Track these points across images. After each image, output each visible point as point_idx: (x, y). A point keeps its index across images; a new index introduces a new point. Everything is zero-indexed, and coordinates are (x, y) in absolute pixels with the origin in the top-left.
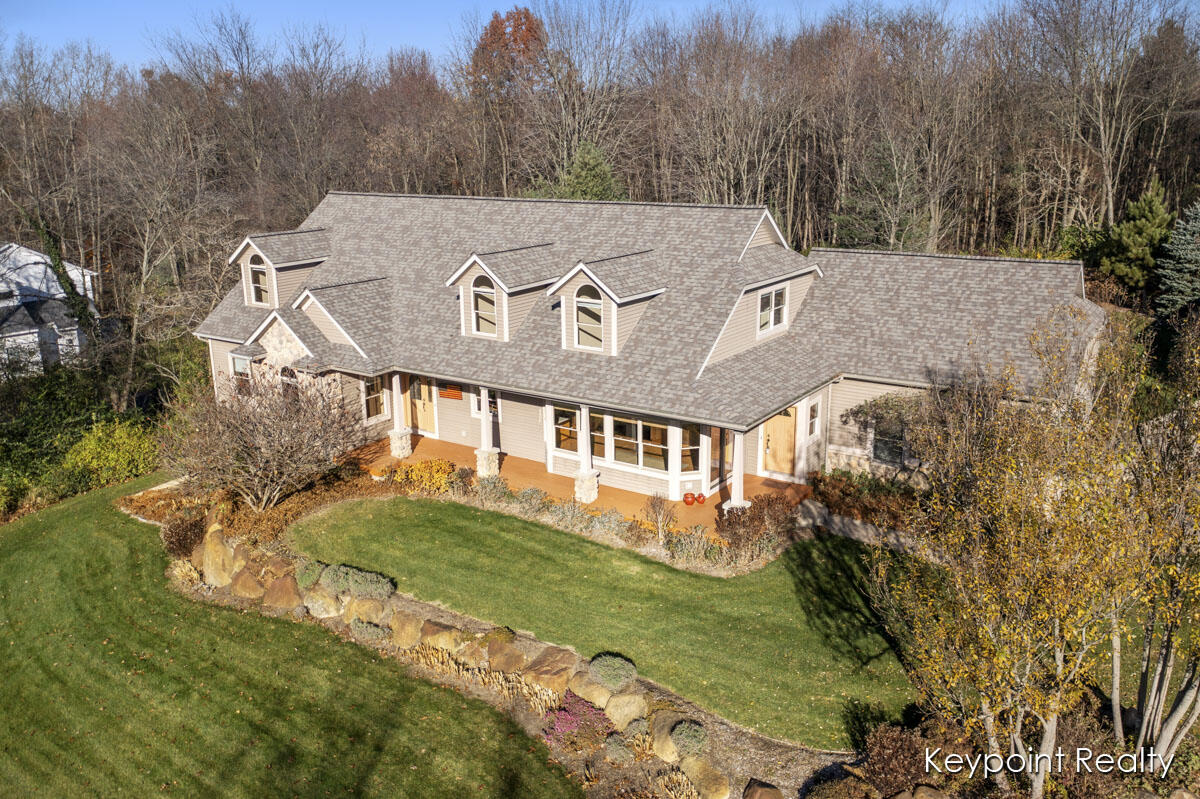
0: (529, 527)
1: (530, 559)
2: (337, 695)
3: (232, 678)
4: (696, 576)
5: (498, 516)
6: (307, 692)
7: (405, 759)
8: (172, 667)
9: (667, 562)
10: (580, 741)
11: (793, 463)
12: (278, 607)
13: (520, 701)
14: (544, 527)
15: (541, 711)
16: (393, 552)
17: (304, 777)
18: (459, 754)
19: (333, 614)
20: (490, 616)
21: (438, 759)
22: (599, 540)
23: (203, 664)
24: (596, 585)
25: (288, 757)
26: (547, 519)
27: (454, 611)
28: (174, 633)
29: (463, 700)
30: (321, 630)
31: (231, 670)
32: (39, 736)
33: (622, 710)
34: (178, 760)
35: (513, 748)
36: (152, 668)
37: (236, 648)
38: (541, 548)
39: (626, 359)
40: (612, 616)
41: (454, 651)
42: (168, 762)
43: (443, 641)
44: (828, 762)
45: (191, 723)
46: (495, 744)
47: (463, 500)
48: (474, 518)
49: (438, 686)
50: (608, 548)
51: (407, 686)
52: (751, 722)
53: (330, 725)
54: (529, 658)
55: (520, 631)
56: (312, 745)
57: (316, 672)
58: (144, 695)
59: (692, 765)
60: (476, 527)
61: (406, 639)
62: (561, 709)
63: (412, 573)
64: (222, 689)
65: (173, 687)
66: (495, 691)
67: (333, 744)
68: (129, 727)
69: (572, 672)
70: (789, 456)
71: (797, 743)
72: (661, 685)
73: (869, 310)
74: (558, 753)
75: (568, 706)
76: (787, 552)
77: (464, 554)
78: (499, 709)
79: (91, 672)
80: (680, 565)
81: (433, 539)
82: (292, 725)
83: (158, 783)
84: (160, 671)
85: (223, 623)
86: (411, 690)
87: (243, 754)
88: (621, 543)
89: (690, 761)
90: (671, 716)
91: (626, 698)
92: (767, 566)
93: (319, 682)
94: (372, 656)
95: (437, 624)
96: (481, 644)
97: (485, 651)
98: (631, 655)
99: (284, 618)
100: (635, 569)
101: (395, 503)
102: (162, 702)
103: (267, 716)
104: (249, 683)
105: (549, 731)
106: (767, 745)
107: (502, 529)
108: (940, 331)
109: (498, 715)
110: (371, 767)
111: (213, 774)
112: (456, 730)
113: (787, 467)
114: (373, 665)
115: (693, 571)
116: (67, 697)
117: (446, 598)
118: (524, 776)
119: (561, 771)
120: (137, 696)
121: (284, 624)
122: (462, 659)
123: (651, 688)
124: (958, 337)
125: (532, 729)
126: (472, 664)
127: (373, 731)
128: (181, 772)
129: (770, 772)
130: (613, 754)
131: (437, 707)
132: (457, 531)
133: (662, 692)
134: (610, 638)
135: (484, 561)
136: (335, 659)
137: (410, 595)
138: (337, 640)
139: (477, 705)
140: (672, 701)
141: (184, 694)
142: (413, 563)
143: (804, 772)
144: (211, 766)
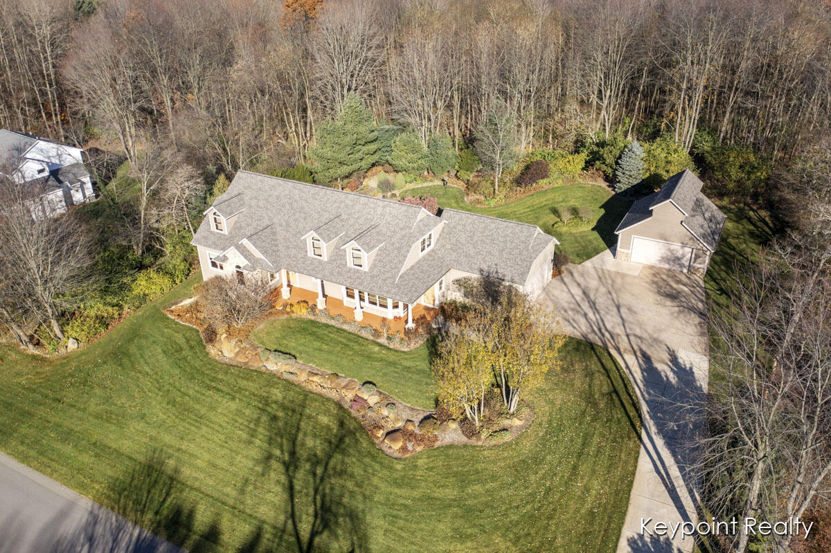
0: (340, 330)
1: (340, 345)
2: (284, 398)
3: (247, 393)
4: (396, 351)
5: (327, 326)
6: (274, 397)
7: (309, 417)
8: (225, 389)
9: (387, 345)
10: (360, 410)
11: (434, 301)
12: (255, 365)
13: (342, 398)
14: (344, 331)
15: (348, 401)
16: (291, 344)
17: (281, 424)
18: (325, 415)
19: (275, 368)
20: (329, 369)
21: (319, 417)
22: (364, 336)
23: (236, 388)
24: (363, 356)
25: (274, 418)
26: (345, 327)
27: (317, 368)
28: (220, 376)
29: (324, 398)
30: (272, 375)
31: (246, 390)
32: (190, 415)
33: (373, 399)
34: (240, 421)
35: (341, 413)
36: (218, 390)
37: (245, 382)
38: (344, 341)
39: (371, 273)
40: (369, 368)
41: (319, 381)
42: (236, 421)
43: (315, 379)
44: (428, 413)
45: (239, 408)
46: (335, 412)
47: (312, 318)
48: (318, 327)
49: (316, 393)
50: (367, 339)
51: (306, 395)
52: (409, 402)
53: (284, 408)
54: (343, 384)
55: (340, 374)
56: (280, 414)
57: (275, 390)
58: (219, 399)
59: (392, 416)
60: (320, 332)
61: (303, 377)
62: (355, 401)
63: (301, 353)
64: (245, 397)
65: (228, 397)
66: (334, 395)
67: (287, 414)
68: (219, 411)
69: (357, 388)
70: (433, 299)
71: (421, 408)
72: (384, 392)
73: (463, 240)
74: (354, 413)
75: (356, 400)
76: (428, 340)
77: (317, 344)
78: (335, 400)
79: (197, 392)
80: (391, 346)
81: (305, 338)
82: (273, 408)
83: (236, 427)
84: (222, 392)
85: (237, 372)
86: (307, 395)
87: (259, 418)
88: (372, 338)
89: (391, 415)
90: (386, 402)
91: (373, 397)
92: (421, 345)
93: (277, 394)
94: (293, 384)
95: (313, 373)
96: (328, 379)
97: (329, 382)
98: (374, 382)
99: (258, 370)
100: (377, 349)
101: (288, 320)
102: (227, 402)
103: (263, 406)
104: (254, 395)
105: (351, 407)
106: (413, 409)
107: (330, 333)
108: (487, 252)
109: (336, 402)
110: (300, 420)
111: (252, 424)
112: (323, 408)
113: (432, 302)
114: (293, 387)
115: (396, 349)
116: (193, 400)
117: (314, 363)
118: (345, 421)
119: (355, 419)
120: (217, 400)
121: (259, 373)
122: (322, 385)
123: (381, 393)
124: (492, 255)
125: (346, 407)
126: (325, 386)
127: (299, 409)
128: (242, 424)
129: (412, 417)
130: (370, 414)
131: (316, 400)
132: (313, 334)
133: (384, 394)
134: (368, 377)
135: (325, 347)
136: (280, 385)
137: (301, 362)
138: (279, 378)
139: (328, 399)
140: (386, 397)
141: (233, 399)
142: (301, 348)
143: (421, 417)
144: (251, 422)
